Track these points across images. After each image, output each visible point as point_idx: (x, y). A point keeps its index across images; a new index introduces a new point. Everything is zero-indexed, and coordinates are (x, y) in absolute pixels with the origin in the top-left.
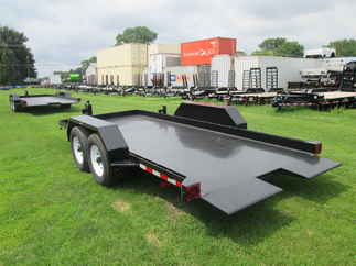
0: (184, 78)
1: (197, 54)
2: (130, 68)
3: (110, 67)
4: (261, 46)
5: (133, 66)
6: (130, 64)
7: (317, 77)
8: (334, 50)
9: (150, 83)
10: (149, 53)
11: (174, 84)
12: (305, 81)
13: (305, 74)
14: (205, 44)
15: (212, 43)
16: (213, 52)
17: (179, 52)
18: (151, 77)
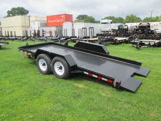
0: (50, 32)
1: (55, 21)
2: (21, 28)
3: (9, 27)
4: (77, 18)
5: (22, 27)
6: (20, 25)
7: (107, 31)
8: (111, 21)
9: (32, 35)
10: (31, 20)
11: (45, 35)
12: (103, 33)
13: (102, 30)
14: (59, 17)
15: (62, 16)
16: (63, 20)
17: (46, 20)
18: (33, 32)
